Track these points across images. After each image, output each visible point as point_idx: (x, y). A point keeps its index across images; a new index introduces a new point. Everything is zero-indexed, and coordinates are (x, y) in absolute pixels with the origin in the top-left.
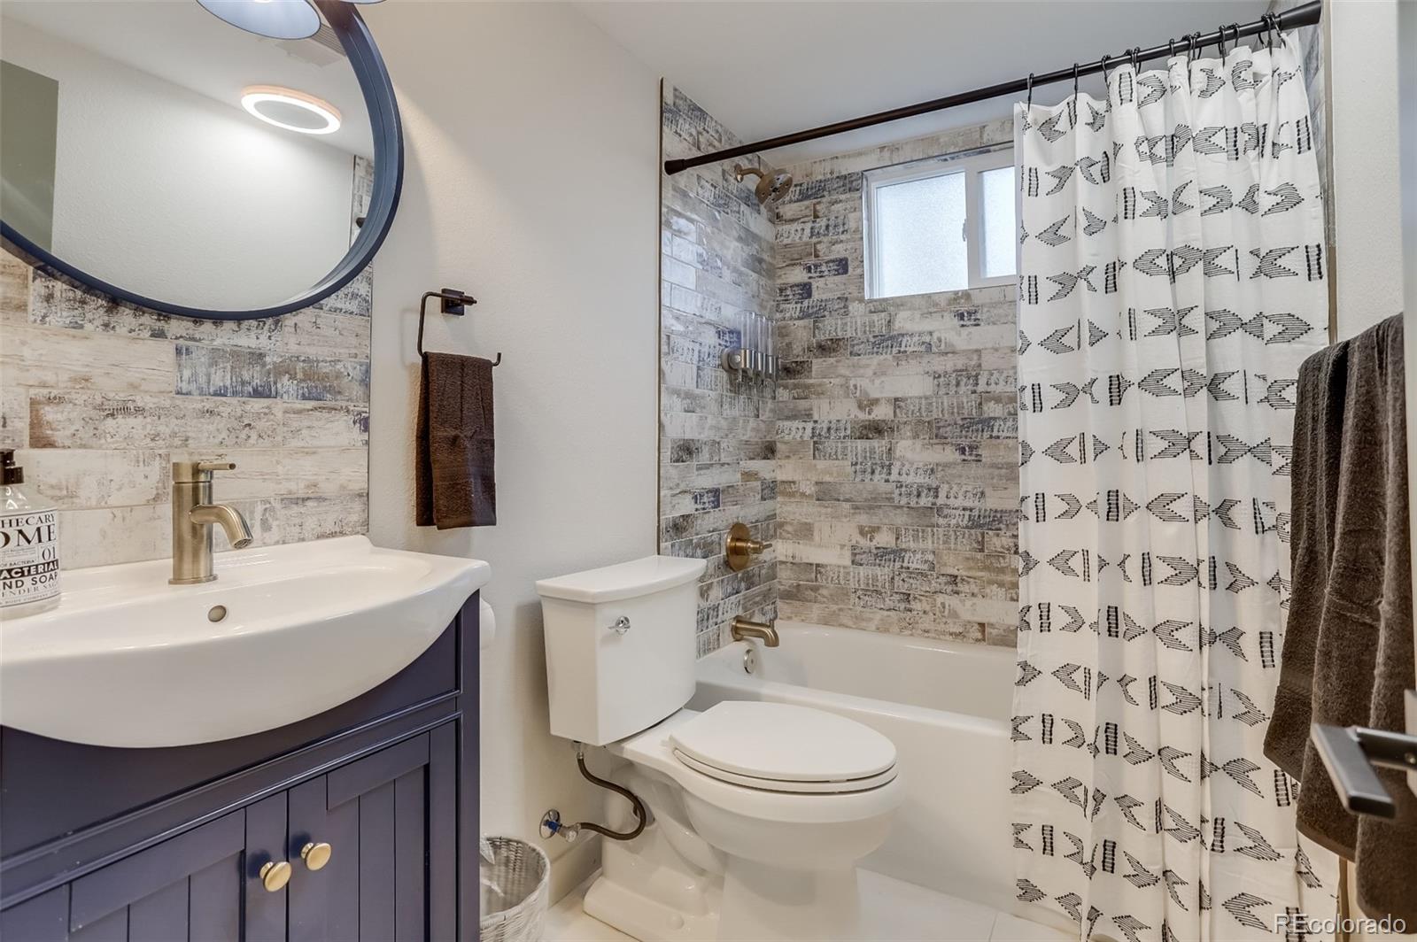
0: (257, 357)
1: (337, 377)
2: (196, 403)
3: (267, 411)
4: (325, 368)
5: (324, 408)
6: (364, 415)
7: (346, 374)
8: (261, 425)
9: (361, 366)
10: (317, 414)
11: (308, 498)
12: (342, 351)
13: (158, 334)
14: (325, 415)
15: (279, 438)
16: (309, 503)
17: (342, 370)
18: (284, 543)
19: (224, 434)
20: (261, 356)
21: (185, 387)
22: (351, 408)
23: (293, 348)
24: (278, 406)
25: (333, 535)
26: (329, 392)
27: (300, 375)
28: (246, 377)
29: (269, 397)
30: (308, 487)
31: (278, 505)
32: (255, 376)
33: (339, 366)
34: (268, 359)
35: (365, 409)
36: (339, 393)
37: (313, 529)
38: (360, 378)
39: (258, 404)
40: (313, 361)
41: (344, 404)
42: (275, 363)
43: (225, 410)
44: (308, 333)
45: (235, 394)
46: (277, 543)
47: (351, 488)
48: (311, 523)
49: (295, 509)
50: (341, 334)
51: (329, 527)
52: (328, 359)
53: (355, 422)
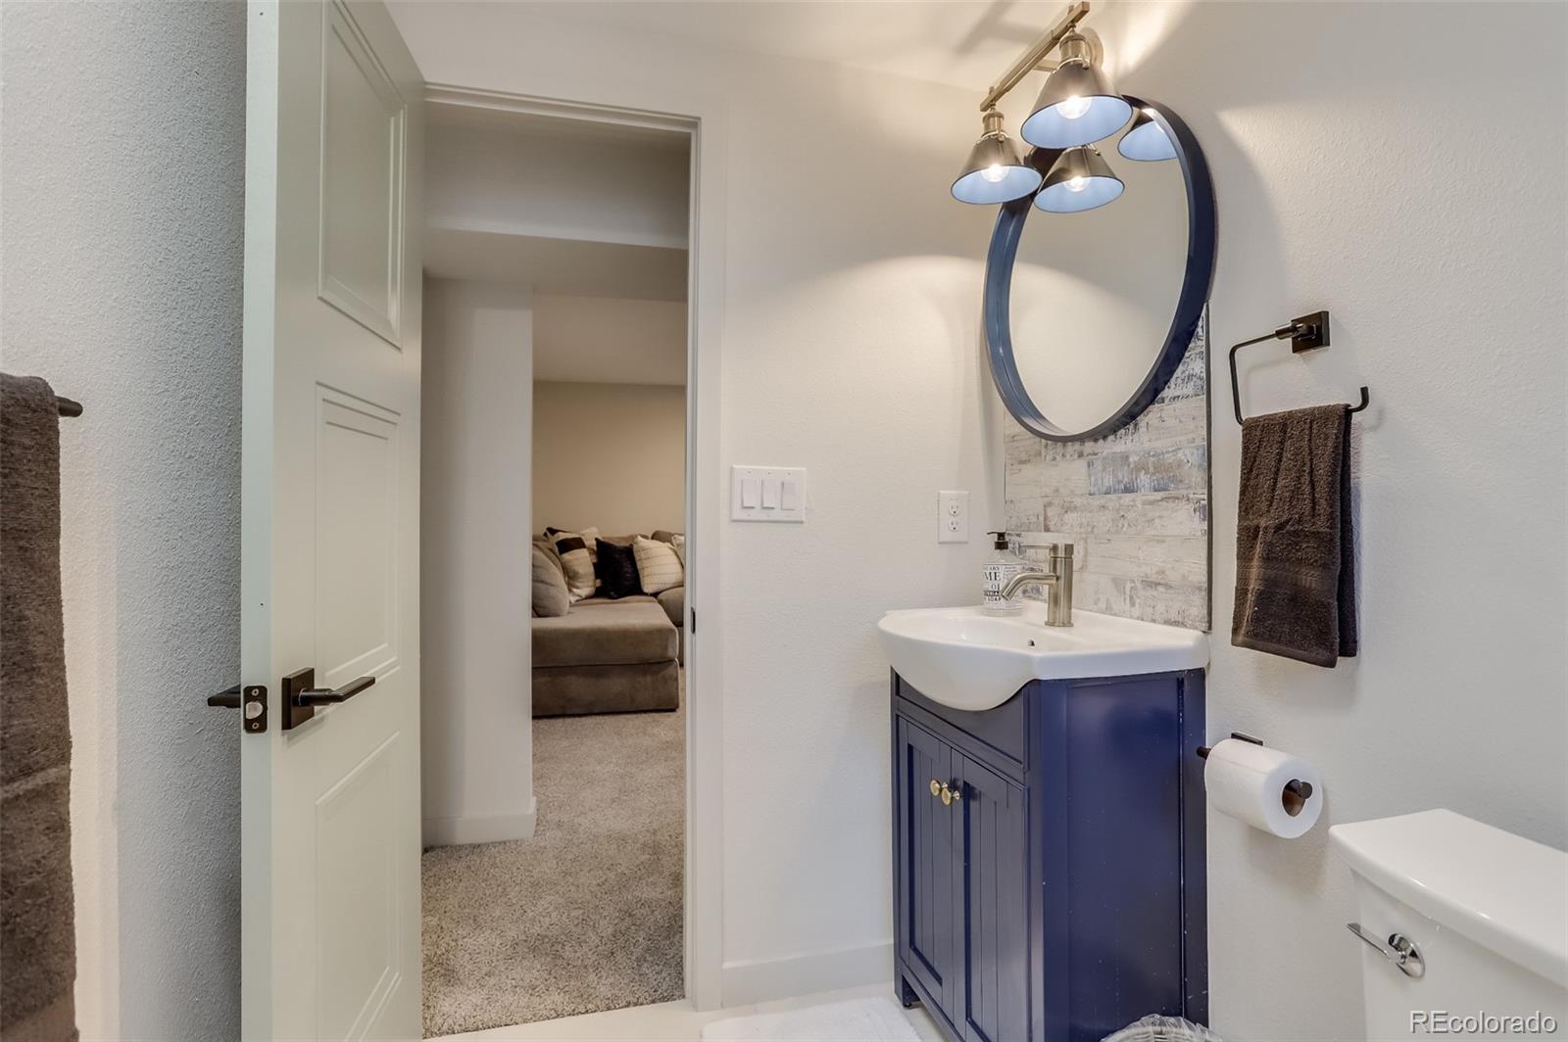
0: (1125, 458)
1: (1179, 466)
2: (1096, 502)
3: (1131, 503)
4: (1170, 459)
5: (1169, 498)
6: (1202, 502)
7: (1185, 461)
8: (1130, 515)
9: (1198, 450)
10: (1165, 503)
11: (1159, 584)
12: (1182, 438)
13: (1081, 455)
14: (1171, 504)
15: (1139, 527)
16: (1160, 588)
17: (1183, 458)
18: (1142, 620)
19: (1110, 524)
20: (1127, 457)
21: (1093, 490)
22: (1191, 496)
23: (1147, 445)
24: (1138, 498)
25: (1176, 623)
26: (1172, 482)
27: (1151, 470)
28: (1120, 478)
29: (1133, 492)
30: (1158, 573)
31: (1139, 585)
32: (1124, 476)
33: (1180, 454)
34: (1131, 460)
35: (1202, 496)
36: (1181, 481)
37: (1161, 613)
38: (1197, 464)
39: (1128, 498)
40: (1160, 455)
41: (1185, 492)
42: (1135, 462)
43: (1110, 505)
44: (1157, 429)
45: (1115, 491)
46: (1138, 618)
47: (1190, 579)
48: (1161, 607)
49: (1151, 592)
50: (1180, 422)
51: (1174, 616)
52: (1170, 450)
53: (1195, 510)
